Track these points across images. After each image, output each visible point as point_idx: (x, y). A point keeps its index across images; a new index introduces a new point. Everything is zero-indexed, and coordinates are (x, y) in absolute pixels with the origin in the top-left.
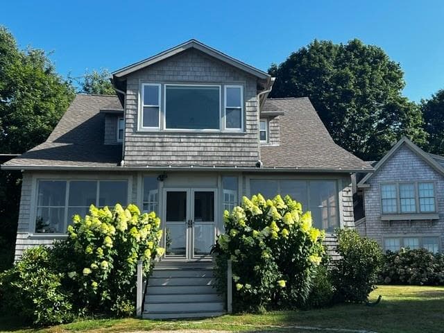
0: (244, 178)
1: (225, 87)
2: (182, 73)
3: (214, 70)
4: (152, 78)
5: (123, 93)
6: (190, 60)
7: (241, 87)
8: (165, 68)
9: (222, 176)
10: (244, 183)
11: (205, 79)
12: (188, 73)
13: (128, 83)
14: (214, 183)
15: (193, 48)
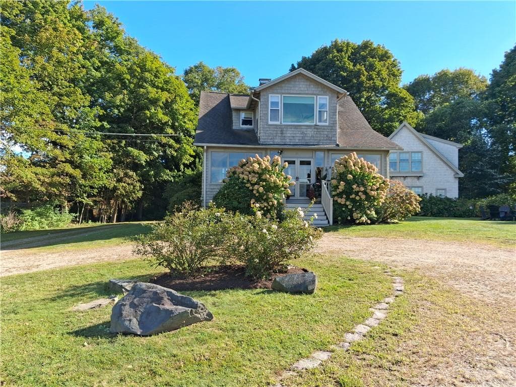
0: (328, 152)
1: (318, 97)
2: (292, 89)
3: (312, 86)
4: (275, 91)
5: (258, 100)
6: (298, 80)
7: (328, 97)
8: (283, 85)
9: (315, 151)
10: (328, 156)
11: (307, 92)
12: (297, 89)
13: (261, 94)
14: (311, 156)
15: (300, 73)
